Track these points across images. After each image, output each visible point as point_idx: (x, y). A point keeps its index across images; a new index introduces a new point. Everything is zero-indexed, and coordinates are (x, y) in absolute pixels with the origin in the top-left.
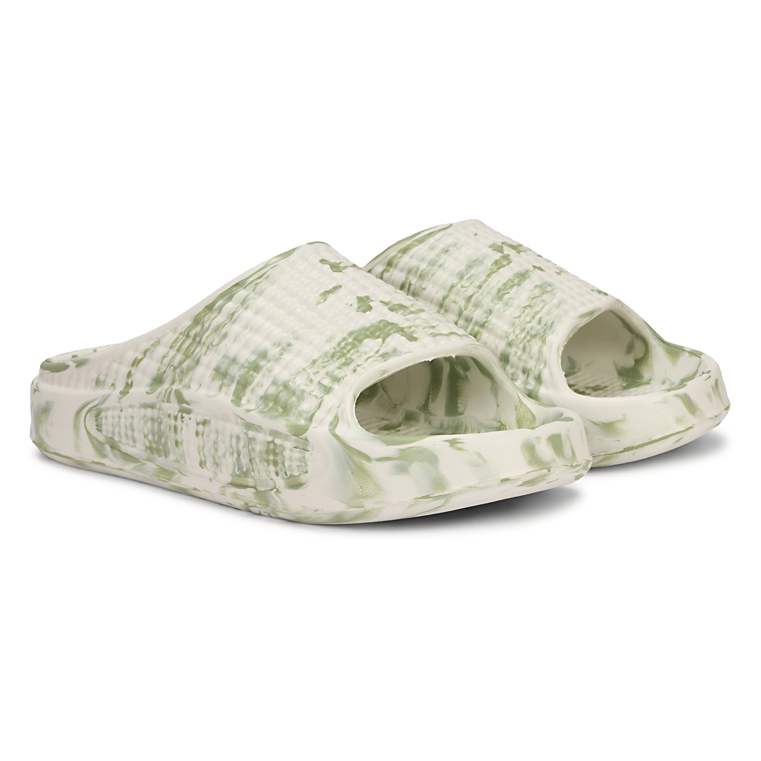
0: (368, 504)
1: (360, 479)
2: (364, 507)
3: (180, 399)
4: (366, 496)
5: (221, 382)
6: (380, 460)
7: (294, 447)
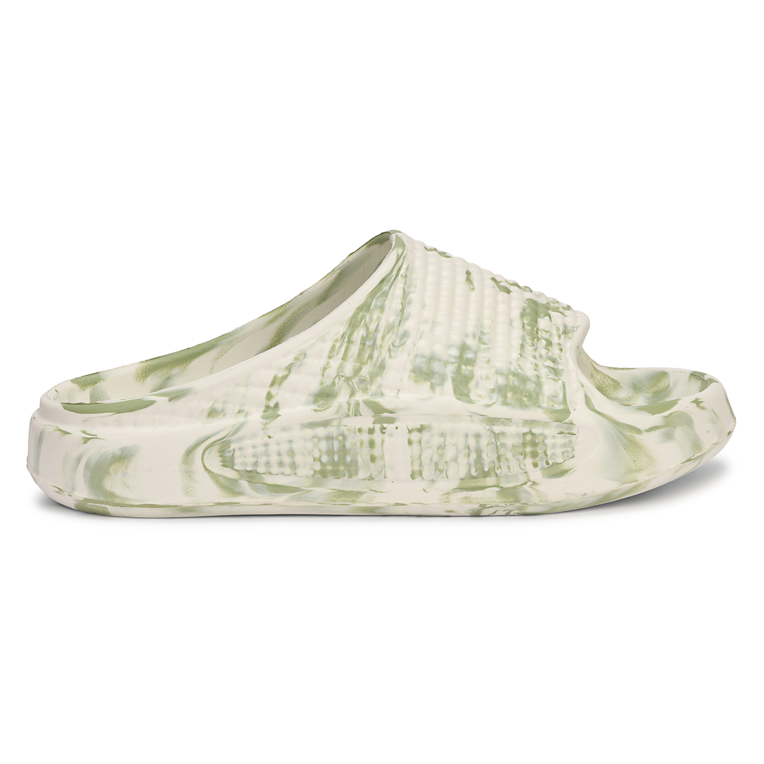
0: (641, 477)
1: (633, 454)
2: (636, 481)
3: (377, 409)
4: (639, 470)
5: (429, 383)
6: (649, 430)
7: (558, 434)
